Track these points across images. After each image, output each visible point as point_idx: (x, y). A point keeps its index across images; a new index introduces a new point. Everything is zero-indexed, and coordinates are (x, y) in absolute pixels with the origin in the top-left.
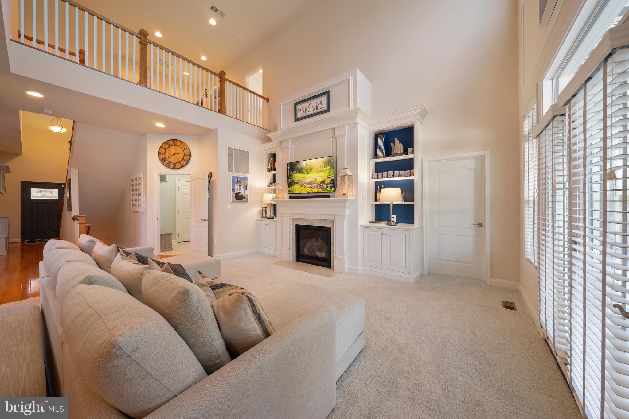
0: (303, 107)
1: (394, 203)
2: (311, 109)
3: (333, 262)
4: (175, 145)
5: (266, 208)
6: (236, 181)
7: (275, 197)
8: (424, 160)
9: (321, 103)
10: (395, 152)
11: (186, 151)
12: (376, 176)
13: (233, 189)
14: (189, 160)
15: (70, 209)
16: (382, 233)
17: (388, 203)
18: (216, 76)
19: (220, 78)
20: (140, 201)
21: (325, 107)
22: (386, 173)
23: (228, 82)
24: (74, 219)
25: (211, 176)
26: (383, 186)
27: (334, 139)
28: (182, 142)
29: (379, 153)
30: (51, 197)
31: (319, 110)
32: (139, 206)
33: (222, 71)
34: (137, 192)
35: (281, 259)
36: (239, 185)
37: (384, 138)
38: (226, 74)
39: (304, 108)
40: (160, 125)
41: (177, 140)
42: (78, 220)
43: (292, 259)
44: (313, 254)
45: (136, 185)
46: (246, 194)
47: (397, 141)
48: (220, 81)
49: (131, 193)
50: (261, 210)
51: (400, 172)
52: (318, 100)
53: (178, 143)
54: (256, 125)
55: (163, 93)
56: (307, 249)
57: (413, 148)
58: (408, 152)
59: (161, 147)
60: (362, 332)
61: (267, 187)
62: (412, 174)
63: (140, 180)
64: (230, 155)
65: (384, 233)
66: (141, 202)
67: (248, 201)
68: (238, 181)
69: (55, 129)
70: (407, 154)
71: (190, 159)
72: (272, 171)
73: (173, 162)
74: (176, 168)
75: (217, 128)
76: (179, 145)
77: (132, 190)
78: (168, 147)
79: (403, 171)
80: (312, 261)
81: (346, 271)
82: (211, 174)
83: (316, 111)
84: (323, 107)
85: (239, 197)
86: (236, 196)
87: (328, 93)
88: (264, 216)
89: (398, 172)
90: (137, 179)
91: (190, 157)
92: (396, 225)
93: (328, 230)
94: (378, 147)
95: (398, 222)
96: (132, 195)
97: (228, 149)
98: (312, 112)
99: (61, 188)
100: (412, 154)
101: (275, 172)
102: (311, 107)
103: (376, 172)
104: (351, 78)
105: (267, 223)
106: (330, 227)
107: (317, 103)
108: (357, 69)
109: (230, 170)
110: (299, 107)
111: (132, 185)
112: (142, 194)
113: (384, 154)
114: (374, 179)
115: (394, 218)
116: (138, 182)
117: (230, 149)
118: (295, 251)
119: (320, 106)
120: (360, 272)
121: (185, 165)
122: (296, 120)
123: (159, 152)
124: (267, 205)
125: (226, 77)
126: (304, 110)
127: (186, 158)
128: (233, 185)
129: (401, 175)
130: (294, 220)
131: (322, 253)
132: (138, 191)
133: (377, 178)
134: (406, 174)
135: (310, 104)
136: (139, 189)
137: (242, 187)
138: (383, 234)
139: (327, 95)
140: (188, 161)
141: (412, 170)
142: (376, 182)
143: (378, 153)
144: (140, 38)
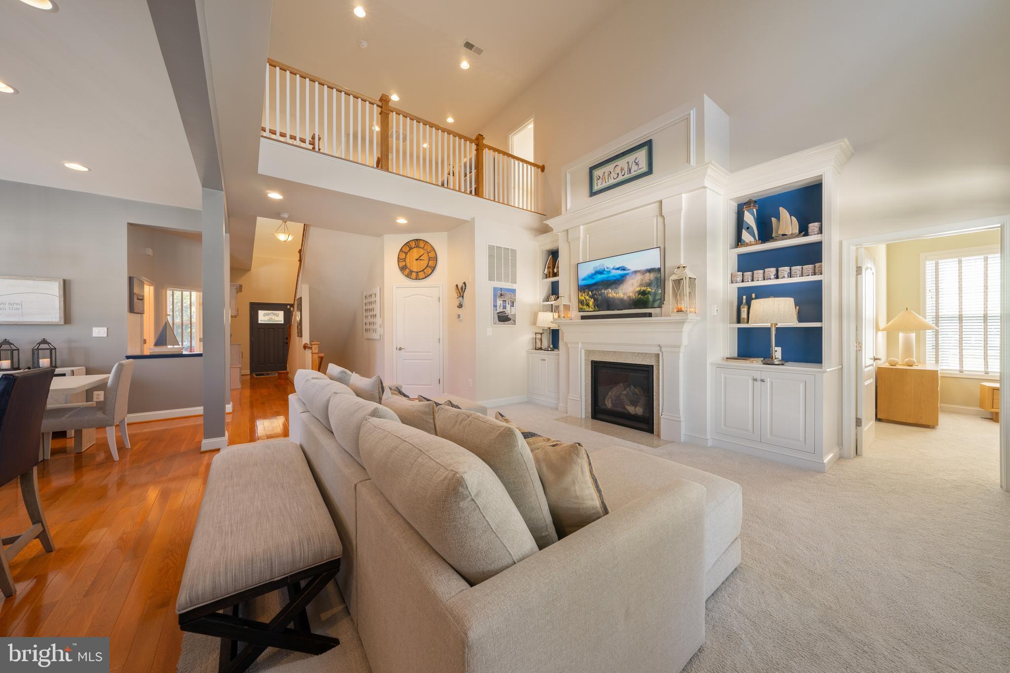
0: (604, 173)
1: (780, 325)
2: (618, 174)
3: (659, 424)
4: (417, 247)
5: (541, 334)
6: (500, 294)
7: (559, 317)
8: (845, 244)
9: (637, 161)
10: (781, 232)
11: (432, 255)
12: (740, 279)
13: (495, 306)
14: (435, 267)
15: (300, 334)
16: (755, 377)
17: (768, 325)
18: (472, 143)
19: (477, 145)
20: (376, 324)
21: (644, 168)
22: (761, 271)
23: (487, 149)
24: (305, 347)
25: (465, 289)
26: (753, 295)
27: (660, 219)
28: (426, 242)
29: (746, 236)
30: (277, 321)
31: (633, 174)
32: (375, 331)
33: (480, 135)
34: (372, 313)
35: (567, 413)
36: (503, 301)
37: (756, 210)
38: (484, 138)
39: (606, 175)
40: (402, 221)
41: (419, 240)
42: (311, 348)
43: (585, 415)
44: (620, 410)
45: (370, 303)
46: (512, 313)
47: (784, 213)
48: (477, 150)
49: (364, 314)
50: (533, 338)
51: (790, 270)
52: (630, 158)
53: (422, 245)
54: (525, 208)
55: (407, 177)
56: (610, 401)
57: (821, 222)
58: (810, 230)
59: (401, 250)
60: (736, 538)
61: (543, 302)
62: (817, 271)
63: (375, 297)
64: (491, 256)
65: (759, 378)
66: (377, 327)
67: (515, 324)
68: (501, 294)
69: (282, 237)
70: (806, 234)
71: (436, 265)
72: (549, 277)
73: (416, 271)
74: (419, 279)
75: (473, 219)
76: (422, 247)
77: (366, 310)
78: (410, 250)
79: (799, 267)
80: (620, 421)
81: (683, 439)
82: (465, 286)
83: (627, 176)
84: (640, 168)
85: (503, 318)
86: (499, 317)
87: (649, 144)
88: (539, 345)
89: (787, 269)
90: (371, 295)
91: (436, 262)
92: (783, 365)
93: (648, 371)
94: (745, 226)
95: (785, 359)
96: (366, 316)
97: (488, 247)
98: (621, 178)
99: (287, 309)
100: (818, 234)
101: (555, 279)
102: (618, 170)
103: (739, 271)
104: (693, 113)
105: (543, 357)
106: (653, 366)
107: (628, 163)
108: (705, 95)
109: (491, 278)
110: (597, 173)
111: (366, 304)
112: (378, 316)
113: (757, 239)
114: (737, 282)
115: (778, 352)
116: (373, 299)
117: (491, 248)
118: (590, 402)
119: (634, 168)
120: (710, 443)
121: (431, 274)
122: (592, 194)
123: (398, 258)
124: (543, 330)
125: (485, 142)
126: (606, 177)
127: (431, 263)
128: (495, 301)
129: (793, 273)
130: (588, 352)
131: (637, 408)
132: (373, 311)
133: (743, 281)
134: (804, 272)
135: (617, 166)
136: (375, 309)
137: (507, 303)
138: (756, 380)
139: (646, 147)
140: (434, 269)
141: (817, 265)
142: (738, 288)
143: (743, 237)
144: (381, 107)
